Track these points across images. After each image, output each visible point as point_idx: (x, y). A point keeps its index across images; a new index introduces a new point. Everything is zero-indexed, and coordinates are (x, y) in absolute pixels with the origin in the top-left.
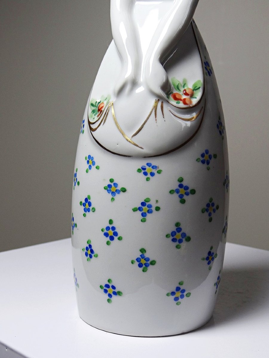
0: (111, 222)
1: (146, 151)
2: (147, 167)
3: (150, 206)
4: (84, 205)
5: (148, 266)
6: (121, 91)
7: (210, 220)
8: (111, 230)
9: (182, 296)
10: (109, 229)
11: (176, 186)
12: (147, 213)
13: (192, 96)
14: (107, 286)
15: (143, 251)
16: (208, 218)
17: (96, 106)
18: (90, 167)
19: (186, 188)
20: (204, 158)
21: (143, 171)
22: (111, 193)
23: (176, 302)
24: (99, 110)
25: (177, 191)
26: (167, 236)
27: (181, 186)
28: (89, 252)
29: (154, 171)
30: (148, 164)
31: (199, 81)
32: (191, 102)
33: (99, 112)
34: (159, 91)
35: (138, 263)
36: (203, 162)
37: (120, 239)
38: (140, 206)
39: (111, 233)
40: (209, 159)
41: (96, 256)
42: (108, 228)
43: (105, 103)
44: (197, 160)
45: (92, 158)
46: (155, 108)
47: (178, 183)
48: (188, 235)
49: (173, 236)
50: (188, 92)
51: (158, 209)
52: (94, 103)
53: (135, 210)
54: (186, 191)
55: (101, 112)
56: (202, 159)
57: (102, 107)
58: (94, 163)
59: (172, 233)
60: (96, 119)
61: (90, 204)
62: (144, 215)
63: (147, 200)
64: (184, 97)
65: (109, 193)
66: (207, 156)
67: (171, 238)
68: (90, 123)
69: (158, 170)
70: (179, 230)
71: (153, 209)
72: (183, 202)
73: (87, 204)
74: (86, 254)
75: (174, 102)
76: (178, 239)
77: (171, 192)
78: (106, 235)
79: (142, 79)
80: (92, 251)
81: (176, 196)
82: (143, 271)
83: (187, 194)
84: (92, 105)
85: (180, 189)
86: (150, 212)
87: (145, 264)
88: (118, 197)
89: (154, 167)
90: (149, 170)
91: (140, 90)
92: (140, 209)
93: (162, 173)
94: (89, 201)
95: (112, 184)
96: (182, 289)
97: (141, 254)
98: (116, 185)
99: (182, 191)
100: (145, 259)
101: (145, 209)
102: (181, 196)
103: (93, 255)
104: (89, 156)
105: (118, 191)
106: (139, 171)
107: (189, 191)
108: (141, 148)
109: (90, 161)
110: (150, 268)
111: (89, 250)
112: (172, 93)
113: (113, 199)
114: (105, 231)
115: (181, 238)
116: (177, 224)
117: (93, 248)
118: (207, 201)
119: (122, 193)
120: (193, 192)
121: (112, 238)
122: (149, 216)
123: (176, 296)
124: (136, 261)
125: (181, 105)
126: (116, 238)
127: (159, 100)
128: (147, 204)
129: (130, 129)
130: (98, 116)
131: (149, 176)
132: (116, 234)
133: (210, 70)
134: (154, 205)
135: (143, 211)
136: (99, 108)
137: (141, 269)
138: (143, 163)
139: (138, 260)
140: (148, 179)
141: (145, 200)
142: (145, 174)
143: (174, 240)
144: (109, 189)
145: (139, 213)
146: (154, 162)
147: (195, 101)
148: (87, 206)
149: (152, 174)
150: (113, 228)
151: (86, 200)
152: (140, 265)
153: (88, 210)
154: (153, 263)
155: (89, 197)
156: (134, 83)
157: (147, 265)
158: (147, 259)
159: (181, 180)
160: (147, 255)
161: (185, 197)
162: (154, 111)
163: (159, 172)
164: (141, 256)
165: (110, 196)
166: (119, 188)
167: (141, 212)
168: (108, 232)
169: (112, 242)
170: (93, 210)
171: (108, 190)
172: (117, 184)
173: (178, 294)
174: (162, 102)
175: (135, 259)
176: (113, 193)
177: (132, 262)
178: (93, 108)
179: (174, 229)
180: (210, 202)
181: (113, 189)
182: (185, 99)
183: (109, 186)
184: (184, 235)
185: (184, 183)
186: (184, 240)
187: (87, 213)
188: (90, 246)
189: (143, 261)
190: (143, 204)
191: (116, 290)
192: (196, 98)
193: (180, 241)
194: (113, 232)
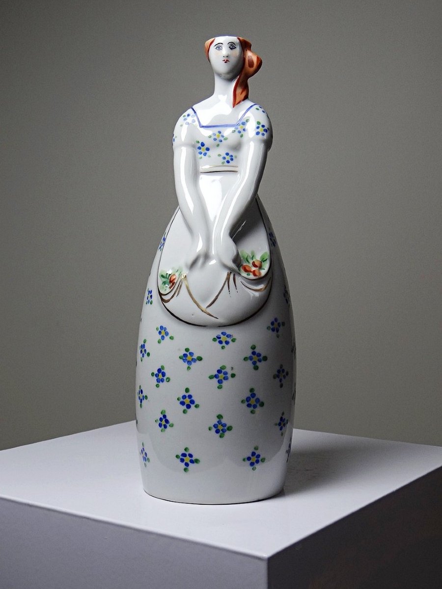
0: (187, 390)
1: (221, 320)
2: (222, 336)
3: (226, 373)
4: (157, 375)
5: (226, 431)
6: (194, 263)
7: (281, 386)
8: (187, 398)
9: (257, 462)
10: (186, 398)
11: (249, 353)
12: (223, 380)
13: (260, 267)
14: (184, 455)
15: (220, 417)
16: (279, 384)
17: (166, 278)
18: (163, 338)
19: (259, 355)
20: (274, 326)
21: (218, 340)
22: (186, 363)
23: (252, 468)
24: (171, 282)
25: (251, 358)
26: (243, 402)
27: (254, 353)
28: (163, 422)
29: (229, 340)
30: (222, 333)
31: (266, 253)
32: (260, 273)
33: (171, 284)
34: (231, 264)
35: (215, 429)
36: (273, 330)
37: (197, 406)
38: (216, 373)
39: (187, 401)
40: (278, 327)
41: (172, 426)
42: (184, 397)
43: (177, 274)
44: (268, 328)
45: (165, 329)
46: (228, 279)
47: (251, 351)
48: (262, 400)
49: (248, 401)
50: (257, 263)
51: (233, 376)
52: (165, 275)
53: (211, 377)
54: (258, 358)
55: (173, 284)
56: (271, 327)
57: (174, 280)
58: (167, 334)
59: (247, 399)
60: (168, 290)
61: (164, 374)
62: (220, 382)
63: (223, 367)
64: (253, 269)
65: (185, 362)
66: (276, 324)
67: (246, 403)
68: (161, 294)
69: (232, 338)
70: (253, 395)
71: (229, 375)
72: (256, 368)
73: (160, 374)
74: (160, 425)
75: (244, 274)
76: (253, 404)
77: (245, 359)
78: (182, 403)
79: (213, 252)
80: (167, 421)
81: (250, 362)
82: (221, 437)
83: (260, 361)
84: (162, 276)
85: (254, 356)
86: (226, 378)
87: (222, 430)
88: (194, 365)
89: (229, 336)
90: (223, 338)
91: (213, 262)
92: (216, 376)
93: (237, 341)
94: (162, 371)
95: (188, 353)
96: (257, 454)
97: (218, 420)
98: (191, 354)
99: (255, 358)
100: (222, 425)
101: (221, 376)
102: (254, 363)
103: (168, 425)
104: (162, 327)
105: (194, 360)
106: (214, 340)
107: (261, 357)
108: (216, 318)
109: (163, 331)
110: (227, 433)
111: (164, 420)
112: (242, 265)
113: (189, 368)
114: (182, 400)
115: (255, 403)
116: (252, 390)
117: (168, 418)
118: (278, 368)
119: (198, 362)
120: (265, 358)
121: (189, 407)
122: (225, 383)
123: (251, 461)
124: (213, 428)
125: (252, 277)
126: (193, 406)
127: (231, 273)
128: (223, 371)
129: (204, 300)
130: (170, 288)
131: (224, 344)
132: (192, 402)
133: (274, 240)
134: (230, 372)
135: (219, 379)
136: (171, 280)
137: (219, 435)
138: (218, 332)
139: (215, 426)
140: (223, 348)
141: (221, 368)
142: (221, 342)
143: (249, 406)
144: (184, 358)
145: (215, 380)
146: (228, 331)
147: (263, 272)
148: (160, 376)
149: (227, 343)
150: (190, 397)
151: (159, 370)
152: (217, 432)
153: (162, 381)
154: (230, 428)
155: (163, 367)
156: (207, 257)
157: (224, 431)
158: (224, 425)
159: (253, 348)
160: (223, 421)
161: (258, 364)
162: (227, 282)
163: (234, 340)
164: (218, 422)
165: (186, 365)
166: (195, 357)
167: (217, 380)
168: (184, 400)
169: (189, 411)
170: (167, 380)
171: (183, 360)
172: (193, 354)
173: (254, 459)
174: (234, 275)
175: (212, 426)
176: (189, 362)
177: (210, 429)
178: (164, 280)
179: (249, 394)
180: (281, 368)
181: (189, 358)
182: (254, 271)
183: (185, 355)
184: (258, 400)
185: (257, 350)
186: (258, 405)
187: (161, 384)
188: (165, 416)
189: (220, 427)
190: (219, 371)
191: (193, 459)
192: (264, 269)
193: (255, 407)
194: (189, 400)
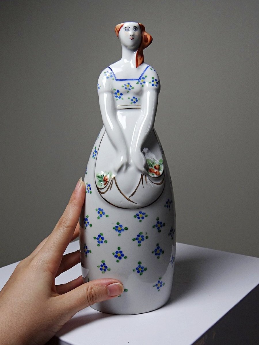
0: (119, 248)
1: (138, 205)
2: (140, 214)
3: (143, 237)
4: (98, 239)
5: (143, 271)
6: (119, 170)
8: (119, 253)
9: (161, 286)
11: (155, 223)
12: (141, 241)
13: (159, 169)
15: (140, 263)
16: (171, 238)
17: (101, 178)
18: (101, 216)
19: (161, 223)
20: (168, 204)
21: (137, 217)
22: (118, 232)
23: (158, 290)
24: (104, 180)
25: (156, 226)
26: (153, 252)
27: (158, 222)
28: (103, 268)
29: (144, 216)
30: (140, 212)
31: (161, 159)
32: (159, 173)
33: (105, 182)
34: (143, 169)
35: (137, 271)
36: (167, 207)
37: (125, 258)
38: (137, 237)
39: (119, 255)
40: (170, 204)
41: (109, 270)
42: (117, 252)
43: (108, 176)
44: (165, 206)
45: (102, 210)
46: (142, 178)
47: (156, 221)
48: (163, 249)
49: (155, 252)
50: (157, 167)
51: (147, 237)
52: (100, 176)
53: (134, 240)
54: (161, 225)
55: (107, 182)
56: (167, 205)
57: (107, 179)
58: (104, 213)
59: (155, 250)
60: (103, 186)
61: (103, 238)
62: (139, 242)
63: (141, 233)
64: (156, 171)
65: (117, 231)
66: (169, 202)
67: (155, 253)
68: (98, 189)
69: (145, 215)
70: (158, 248)
71: (145, 238)
72: (159, 231)
73: (100, 238)
74: (101, 269)
75: (151, 175)
76: (158, 253)
77: (154, 227)
78: (116, 256)
79: (131, 161)
80: (106, 267)
81: (156, 228)
82: (141, 275)
83: (161, 227)
84: (98, 177)
85: (158, 224)
86: (143, 240)
87: (141, 271)
88: (122, 233)
89: (144, 214)
90: (140, 215)
91: (131, 169)
92: (137, 239)
93: (148, 216)
94: (102, 236)
95: (118, 226)
96: (161, 282)
97: (139, 265)
98: (121, 226)
99: (159, 225)
100: (141, 268)
101: (140, 238)
102: (158, 228)
103: (107, 269)
104: (100, 209)
105: (123, 230)
106: (135, 217)
107: (162, 224)
108: (136, 203)
109: (101, 212)
110: (144, 272)
111: (104, 266)
112: (149, 169)
113: (119, 235)
114: (115, 254)
115: (159, 252)
116: (158, 245)
117: (106, 265)
118: (170, 229)
119: (125, 231)
120: (164, 225)
121: (120, 258)
122: (142, 242)
124: (136, 270)
125: (156, 176)
126: (123, 258)
127: (143, 175)
128: (141, 235)
129: (128, 192)
130: (105, 184)
131: (141, 219)
132: (123, 255)
134: (145, 236)
135: (139, 240)
136: (105, 179)
137: (139, 274)
138: (137, 212)
139: (137, 269)
140: (140, 221)
141: (139, 234)
142: (139, 218)
143: (156, 254)
144: (116, 229)
145: (136, 241)
146: (143, 211)
147: (161, 172)
149: (143, 218)
150: (121, 252)
151: (99, 236)
152: (138, 272)
153: (102, 242)
154: (146, 269)
155: (102, 234)
156: (127, 165)
157: (142, 271)
158: (142, 268)
159: (158, 219)
160: (142, 265)
161: (161, 229)
162: (141, 181)
163: (146, 216)
164: (139, 266)
165: (118, 233)
166: (123, 228)
167: (138, 241)
168: (117, 254)
169: (121, 261)
170: (105, 242)
171: (116, 230)
172: (122, 226)
173: (159, 285)
174: (145, 176)
175: (135, 268)
176: (119, 231)
177: (134, 271)
178: (100, 179)
179: (156, 247)
180: (172, 228)
181: (119, 228)
182: (156, 172)
183: (117, 227)
184: (161, 250)
185: (160, 221)
186: (161, 253)
187: (101, 244)
188: (104, 264)
189: (140, 269)
190: (139, 236)
192: (161, 170)
193: (159, 254)
194: (121, 254)
